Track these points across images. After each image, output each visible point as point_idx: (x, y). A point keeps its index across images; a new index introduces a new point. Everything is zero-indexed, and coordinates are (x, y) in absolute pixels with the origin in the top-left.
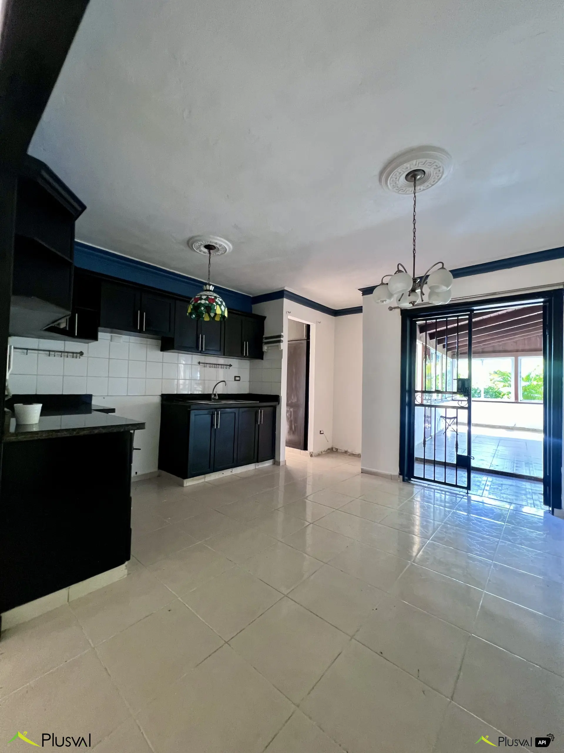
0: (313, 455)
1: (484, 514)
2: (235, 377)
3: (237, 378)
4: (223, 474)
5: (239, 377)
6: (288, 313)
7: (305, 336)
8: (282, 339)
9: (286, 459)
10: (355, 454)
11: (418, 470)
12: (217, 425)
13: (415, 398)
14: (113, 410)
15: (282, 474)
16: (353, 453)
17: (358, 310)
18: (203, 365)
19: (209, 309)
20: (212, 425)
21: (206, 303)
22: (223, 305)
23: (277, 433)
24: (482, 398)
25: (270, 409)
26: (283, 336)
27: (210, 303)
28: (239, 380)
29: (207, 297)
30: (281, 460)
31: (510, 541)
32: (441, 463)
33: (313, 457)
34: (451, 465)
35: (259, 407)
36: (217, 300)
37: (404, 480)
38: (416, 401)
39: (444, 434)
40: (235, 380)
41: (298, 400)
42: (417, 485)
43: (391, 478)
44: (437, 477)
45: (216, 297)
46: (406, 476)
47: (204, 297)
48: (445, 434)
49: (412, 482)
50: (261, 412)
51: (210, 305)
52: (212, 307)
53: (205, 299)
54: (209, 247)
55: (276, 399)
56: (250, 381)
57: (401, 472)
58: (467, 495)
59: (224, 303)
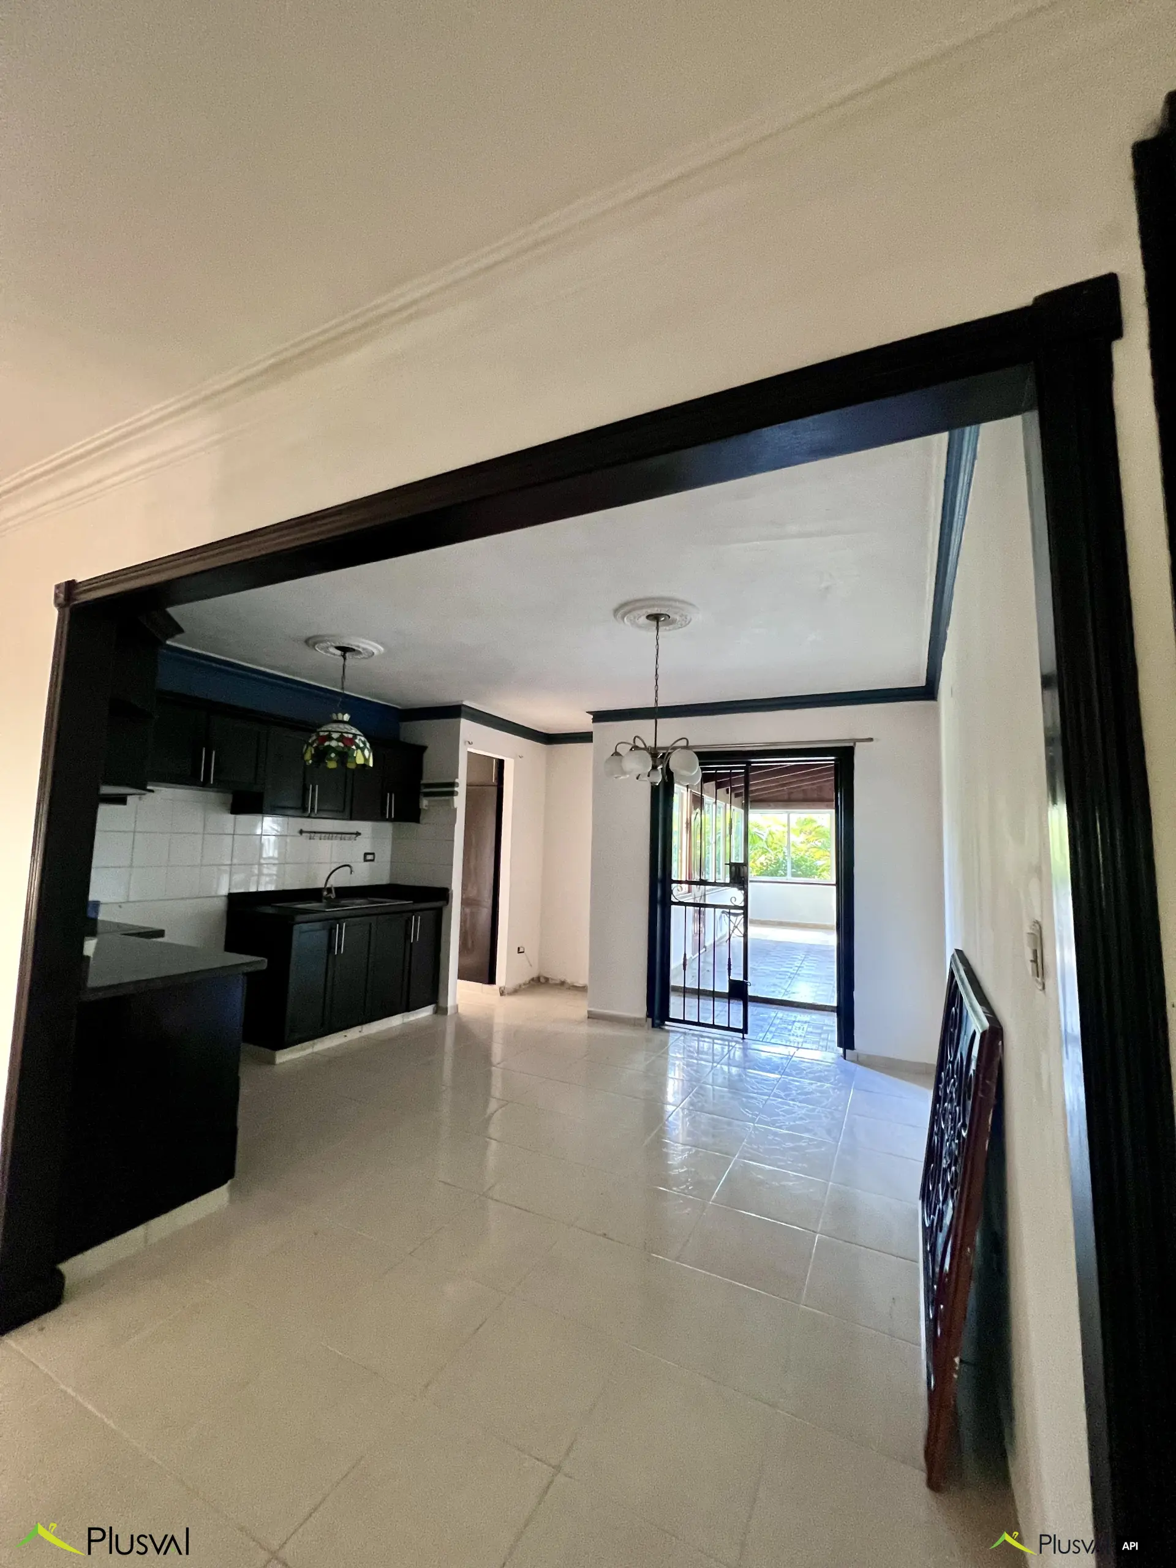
0: (506, 992)
1: (758, 1066)
2: (366, 854)
3: (369, 857)
4: (346, 1036)
5: (373, 854)
6: (467, 743)
7: (495, 779)
8: (456, 789)
9: (457, 1002)
10: (579, 987)
11: (676, 1006)
12: (339, 947)
13: (671, 892)
14: (160, 933)
15: (450, 1029)
16: (576, 984)
17: (585, 737)
18: (309, 835)
19: (344, 756)
20: (330, 947)
21: (338, 746)
22: (368, 748)
23: (442, 955)
24: (789, 878)
25: (431, 913)
26: (458, 784)
27: (346, 746)
28: (373, 860)
29: (342, 736)
30: (450, 1003)
31: (781, 1098)
32: (708, 993)
33: (505, 995)
34: (720, 995)
35: (413, 912)
36: (357, 741)
37: (653, 1026)
38: (672, 896)
39: (726, 941)
40: (366, 860)
41: (479, 891)
42: (673, 1031)
43: (633, 1023)
44: (703, 1018)
45: (355, 736)
46: (658, 1019)
47: (335, 736)
48: (728, 942)
49: (666, 1028)
50: (416, 920)
51: (346, 750)
52: (350, 752)
53: (338, 740)
54: (345, 650)
55: (443, 894)
56: (391, 862)
57: (650, 1013)
58: (742, 1041)
59: (368, 745)
